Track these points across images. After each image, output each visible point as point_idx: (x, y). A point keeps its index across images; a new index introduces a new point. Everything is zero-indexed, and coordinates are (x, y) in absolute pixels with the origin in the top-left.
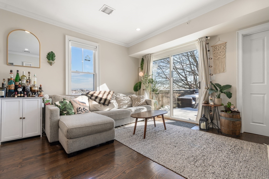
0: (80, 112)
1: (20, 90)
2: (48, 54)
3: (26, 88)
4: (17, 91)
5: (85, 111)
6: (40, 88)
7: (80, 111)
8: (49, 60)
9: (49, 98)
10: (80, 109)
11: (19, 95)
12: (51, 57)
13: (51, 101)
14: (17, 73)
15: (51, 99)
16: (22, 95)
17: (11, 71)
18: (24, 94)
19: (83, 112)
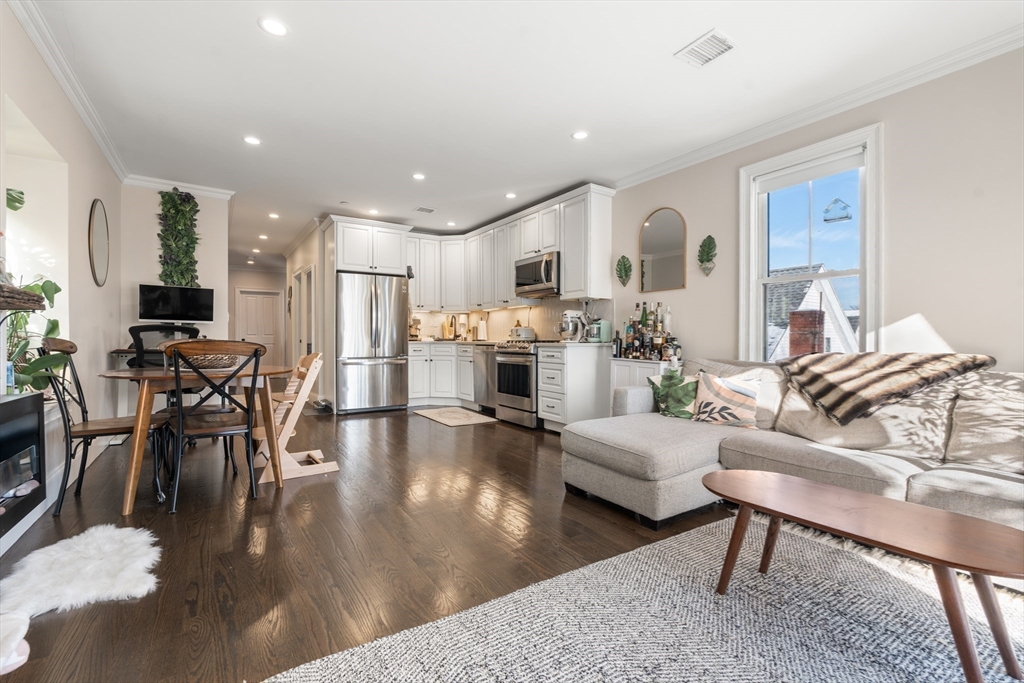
0: (703, 416)
1: (636, 343)
2: (701, 247)
4: (634, 346)
5: (726, 418)
10: (708, 409)
11: (635, 354)
12: (705, 252)
14: (644, 308)
16: (638, 354)
17: (638, 305)
18: (641, 354)
19: (716, 419)
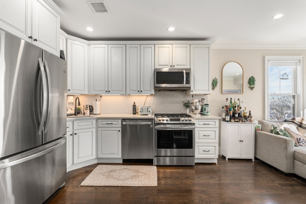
0: (301, 144)
1: (237, 115)
2: (249, 80)
3: (240, 114)
4: (235, 117)
6: (250, 114)
7: (301, 142)
8: (250, 85)
9: (258, 124)
11: (236, 120)
12: (251, 81)
13: (261, 127)
14: (231, 100)
15: (261, 125)
16: (238, 120)
17: (227, 99)
18: (240, 120)
19: (304, 144)
